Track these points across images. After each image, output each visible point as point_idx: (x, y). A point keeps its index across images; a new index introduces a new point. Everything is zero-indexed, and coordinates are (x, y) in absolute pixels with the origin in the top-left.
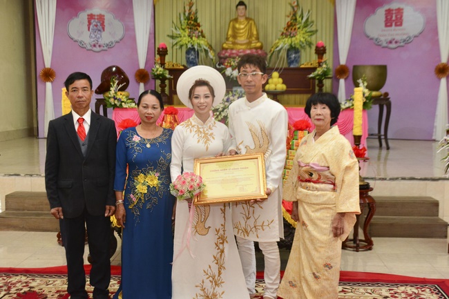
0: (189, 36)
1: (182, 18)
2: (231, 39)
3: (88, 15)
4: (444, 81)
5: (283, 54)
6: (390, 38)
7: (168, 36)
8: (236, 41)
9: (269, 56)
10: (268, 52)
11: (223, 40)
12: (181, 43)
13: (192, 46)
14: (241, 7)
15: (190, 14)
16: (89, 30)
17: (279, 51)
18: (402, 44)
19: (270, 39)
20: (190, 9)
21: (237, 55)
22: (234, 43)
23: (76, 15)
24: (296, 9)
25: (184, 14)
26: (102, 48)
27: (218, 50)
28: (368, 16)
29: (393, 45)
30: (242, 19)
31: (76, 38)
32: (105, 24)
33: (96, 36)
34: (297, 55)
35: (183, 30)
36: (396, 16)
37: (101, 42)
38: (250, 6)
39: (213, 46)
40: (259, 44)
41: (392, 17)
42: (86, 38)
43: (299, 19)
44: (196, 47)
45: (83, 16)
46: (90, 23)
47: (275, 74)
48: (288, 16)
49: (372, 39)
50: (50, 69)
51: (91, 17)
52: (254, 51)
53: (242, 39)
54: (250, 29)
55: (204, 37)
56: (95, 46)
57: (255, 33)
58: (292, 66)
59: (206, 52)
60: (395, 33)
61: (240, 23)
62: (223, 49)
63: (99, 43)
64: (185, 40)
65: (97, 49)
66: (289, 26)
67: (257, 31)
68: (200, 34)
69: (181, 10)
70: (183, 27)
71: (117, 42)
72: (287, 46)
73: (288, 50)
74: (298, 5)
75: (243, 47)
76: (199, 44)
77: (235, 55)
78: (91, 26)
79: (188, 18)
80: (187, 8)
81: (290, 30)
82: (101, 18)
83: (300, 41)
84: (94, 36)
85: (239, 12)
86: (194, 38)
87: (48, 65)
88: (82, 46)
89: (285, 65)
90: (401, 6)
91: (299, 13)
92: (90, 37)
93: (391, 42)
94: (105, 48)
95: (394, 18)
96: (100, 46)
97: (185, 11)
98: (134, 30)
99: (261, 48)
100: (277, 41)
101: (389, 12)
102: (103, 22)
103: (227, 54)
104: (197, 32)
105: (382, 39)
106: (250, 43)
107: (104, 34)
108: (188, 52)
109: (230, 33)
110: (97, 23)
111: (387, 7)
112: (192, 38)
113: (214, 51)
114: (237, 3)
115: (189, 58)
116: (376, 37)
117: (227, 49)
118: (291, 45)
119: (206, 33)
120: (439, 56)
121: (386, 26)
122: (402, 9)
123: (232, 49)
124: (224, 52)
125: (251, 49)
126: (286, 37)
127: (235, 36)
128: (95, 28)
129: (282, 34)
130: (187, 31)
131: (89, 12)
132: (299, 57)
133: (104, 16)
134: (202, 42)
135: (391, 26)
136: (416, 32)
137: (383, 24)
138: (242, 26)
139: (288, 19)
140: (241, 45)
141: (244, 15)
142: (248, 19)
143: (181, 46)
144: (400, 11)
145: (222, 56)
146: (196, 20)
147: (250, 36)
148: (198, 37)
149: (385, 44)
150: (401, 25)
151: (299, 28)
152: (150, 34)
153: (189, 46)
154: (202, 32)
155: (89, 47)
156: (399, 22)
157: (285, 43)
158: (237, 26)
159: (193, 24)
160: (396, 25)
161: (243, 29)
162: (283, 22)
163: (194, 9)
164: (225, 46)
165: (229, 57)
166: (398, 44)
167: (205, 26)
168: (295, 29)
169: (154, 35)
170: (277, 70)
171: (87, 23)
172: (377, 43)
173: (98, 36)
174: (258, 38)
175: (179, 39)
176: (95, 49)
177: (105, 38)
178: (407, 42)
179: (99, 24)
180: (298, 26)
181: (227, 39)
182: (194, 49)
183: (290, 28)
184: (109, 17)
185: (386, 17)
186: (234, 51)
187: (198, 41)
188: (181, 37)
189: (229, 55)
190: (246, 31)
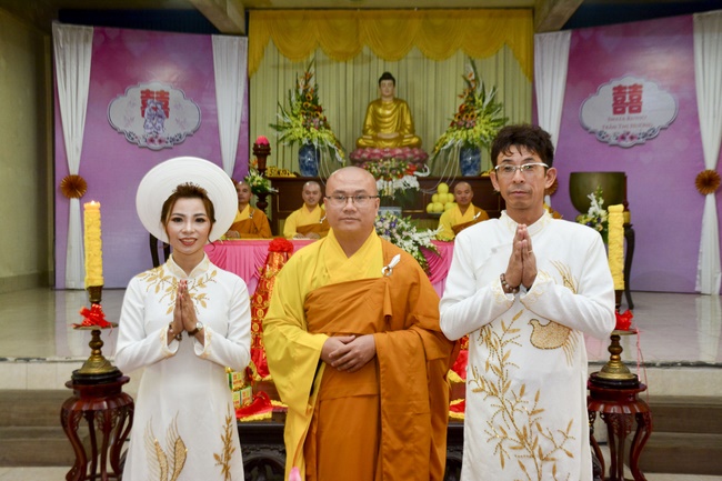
0: (304, 126)
1: (293, 98)
2: (370, 132)
3: (142, 92)
4: (710, 199)
5: (455, 156)
6: (621, 132)
7: (271, 125)
8: (379, 135)
9: (431, 158)
10: (429, 153)
11: (358, 133)
12: (292, 137)
13: (310, 141)
14: (387, 82)
15: (305, 91)
16: (143, 115)
17: (448, 151)
18: (641, 140)
19: (431, 132)
20: (306, 84)
21: (381, 156)
22: (376, 138)
23: (123, 92)
24: (473, 85)
25: (297, 92)
26: (164, 145)
27: (350, 150)
28: (586, 96)
29: (627, 143)
30: (388, 101)
31: (121, 128)
32: (170, 106)
33: (154, 125)
34: (476, 157)
35: (295, 116)
36: (631, 98)
37: (162, 135)
38: (401, 81)
39: (342, 141)
40: (414, 140)
41: (624, 98)
42: (139, 128)
43: (478, 101)
44: (315, 144)
45: (134, 94)
46: (144, 105)
47: (443, 187)
48: (461, 97)
49: (592, 133)
50: (77, 177)
51: (146, 95)
52: (408, 150)
53: (388, 131)
54: (401, 116)
55: (328, 127)
56: (152, 141)
57: (408, 122)
58: (468, 175)
59: (332, 151)
60: (631, 123)
61: (385, 107)
62: (359, 146)
63: (160, 136)
64: (299, 132)
65: (156, 146)
66: (463, 111)
67: (412, 119)
68: (321, 123)
69: (291, 85)
70: (295, 112)
71: (188, 135)
72: (460, 143)
73: (463, 150)
74: (476, 80)
75: (390, 144)
76: (320, 139)
77: (377, 157)
78: (147, 110)
79: (303, 99)
80: (302, 83)
81: (464, 118)
82: (163, 98)
83: (481, 135)
84: (151, 125)
85: (384, 89)
86: (312, 129)
87: (74, 170)
88: (131, 140)
89: (457, 174)
90: (639, 81)
91: (478, 92)
92: (145, 127)
93: (623, 138)
94: (169, 144)
95: (627, 100)
96: (160, 141)
97: (298, 87)
98: (216, 116)
99: (418, 145)
100: (444, 135)
101: (619, 91)
102: (167, 103)
103: (365, 156)
104: (317, 120)
105: (610, 132)
106: (400, 138)
107: (166, 122)
108: (302, 152)
109: (369, 122)
110: (157, 105)
111: (615, 83)
112: (308, 130)
113: (344, 150)
114: (380, 75)
115: (304, 161)
116: (599, 129)
117: (364, 147)
118: (466, 141)
119: (332, 121)
120: (702, 159)
121: (615, 112)
122: (641, 87)
123: (373, 147)
124: (359, 152)
125: (401, 147)
126: (459, 128)
127: (376, 127)
128: (153, 111)
129: (452, 125)
130: (302, 118)
131: (144, 87)
132: (479, 160)
133: (168, 93)
134: (325, 136)
135: (623, 112)
136: (664, 123)
137: (611, 109)
138: (388, 112)
139: (461, 102)
140: (388, 140)
141: (392, 94)
142: (397, 101)
143: (292, 142)
144: (636, 89)
145: (357, 158)
146: (315, 101)
147: (401, 127)
148: (319, 128)
149: (613, 141)
150: (639, 110)
151: (479, 115)
152: (242, 122)
153: (305, 141)
154: (325, 120)
155: (142, 143)
156: (636, 107)
157: (457, 138)
158: (380, 111)
159: (310, 107)
160: (631, 111)
161: (389, 116)
162: (453, 105)
163: (312, 83)
164: (361, 141)
165: (369, 159)
166: (636, 141)
167: (330, 113)
168: (473, 116)
169: (247, 125)
170: (444, 180)
171: (141, 105)
172: (600, 138)
173: (158, 124)
174: (412, 131)
175: (289, 131)
176: (152, 146)
177: (170, 129)
178: (649, 137)
179: (159, 106)
180: (478, 112)
181: (365, 132)
182: (311, 147)
183: (465, 116)
184: (175, 96)
185: (615, 99)
186: (376, 151)
187: (319, 134)
188: (291, 127)
189: (369, 157)
190: (394, 119)
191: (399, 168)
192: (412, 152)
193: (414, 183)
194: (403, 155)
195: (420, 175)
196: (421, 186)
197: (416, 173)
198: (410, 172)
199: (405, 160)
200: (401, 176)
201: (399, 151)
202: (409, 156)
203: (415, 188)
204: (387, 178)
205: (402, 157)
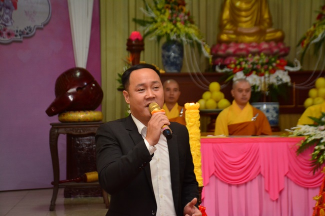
0: (171, 21)
7: (135, 20)
8: (239, 30)
12: (158, 32)
17: (318, 44)
21: (248, 52)
22: (237, 33)
26: (13, 38)
33: (2, 17)
35: (159, 10)
37: (11, 27)
40: (279, 34)
54: (260, 10)
55: (192, 22)
57: (267, 16)
62: (220, 42)
63: (9, 29)
65: (5, 39)
67: (269, 13)
70: (159, 6)
71: (38, 29)
76: (188, 35)
77: (244, 52)
86: (179, 24)
94: (18, 38)
96: (9, 34)
99: (280, 40)
100: (312, 28)
103: (231, 51)
104: (182, 14)
106: (262, 33)
107: (15, 13)
108: (166, 47)
109: (226, 14)
112: (175, 25)
113: (209, 45)
115: (169, 57)
117: (228, 42)
123: (237, 43)
124: (223, 47)
125: (267, 42)
127: (234, 20)
129: (319, 17)
130: (167, 13)
134: (192, 31)
140: (249, 34)
143: (160, 37)
145: (220, 53)
148: (185, 23)
154: (188, 14)
159: (175, 1)
161: (248, 9)
164: (224, 37)
173: (6, 16)
175: (154, 26)
182: (176, 42)
186: (242, 46)
187: (186, 29)
188: (156, 22)
189: (235, 52)
190: (253, 13)
191: (269, 63)
192: (278, 47)
193: (286, 79)
194: (270, 49)
195: (291, 69)
196: (292, 81)
197: (287, 68)
198: (281, 67)
199: (274, 55)
200: (273, 71)
201: (265, 46)
202: (276, 50)
203: (287, 83)
204: (260, 74)
205: (268, 52)
